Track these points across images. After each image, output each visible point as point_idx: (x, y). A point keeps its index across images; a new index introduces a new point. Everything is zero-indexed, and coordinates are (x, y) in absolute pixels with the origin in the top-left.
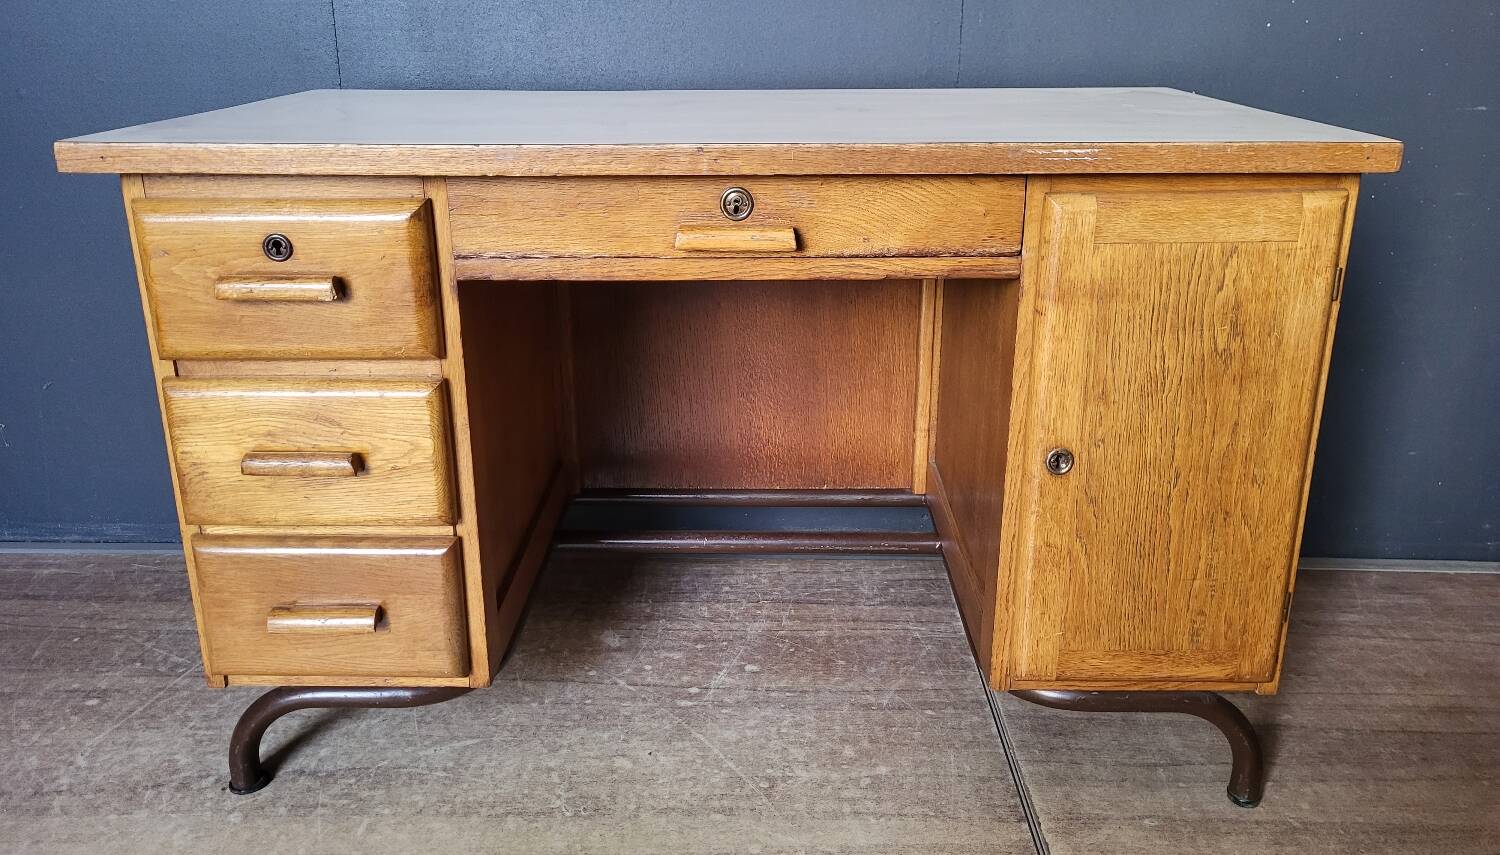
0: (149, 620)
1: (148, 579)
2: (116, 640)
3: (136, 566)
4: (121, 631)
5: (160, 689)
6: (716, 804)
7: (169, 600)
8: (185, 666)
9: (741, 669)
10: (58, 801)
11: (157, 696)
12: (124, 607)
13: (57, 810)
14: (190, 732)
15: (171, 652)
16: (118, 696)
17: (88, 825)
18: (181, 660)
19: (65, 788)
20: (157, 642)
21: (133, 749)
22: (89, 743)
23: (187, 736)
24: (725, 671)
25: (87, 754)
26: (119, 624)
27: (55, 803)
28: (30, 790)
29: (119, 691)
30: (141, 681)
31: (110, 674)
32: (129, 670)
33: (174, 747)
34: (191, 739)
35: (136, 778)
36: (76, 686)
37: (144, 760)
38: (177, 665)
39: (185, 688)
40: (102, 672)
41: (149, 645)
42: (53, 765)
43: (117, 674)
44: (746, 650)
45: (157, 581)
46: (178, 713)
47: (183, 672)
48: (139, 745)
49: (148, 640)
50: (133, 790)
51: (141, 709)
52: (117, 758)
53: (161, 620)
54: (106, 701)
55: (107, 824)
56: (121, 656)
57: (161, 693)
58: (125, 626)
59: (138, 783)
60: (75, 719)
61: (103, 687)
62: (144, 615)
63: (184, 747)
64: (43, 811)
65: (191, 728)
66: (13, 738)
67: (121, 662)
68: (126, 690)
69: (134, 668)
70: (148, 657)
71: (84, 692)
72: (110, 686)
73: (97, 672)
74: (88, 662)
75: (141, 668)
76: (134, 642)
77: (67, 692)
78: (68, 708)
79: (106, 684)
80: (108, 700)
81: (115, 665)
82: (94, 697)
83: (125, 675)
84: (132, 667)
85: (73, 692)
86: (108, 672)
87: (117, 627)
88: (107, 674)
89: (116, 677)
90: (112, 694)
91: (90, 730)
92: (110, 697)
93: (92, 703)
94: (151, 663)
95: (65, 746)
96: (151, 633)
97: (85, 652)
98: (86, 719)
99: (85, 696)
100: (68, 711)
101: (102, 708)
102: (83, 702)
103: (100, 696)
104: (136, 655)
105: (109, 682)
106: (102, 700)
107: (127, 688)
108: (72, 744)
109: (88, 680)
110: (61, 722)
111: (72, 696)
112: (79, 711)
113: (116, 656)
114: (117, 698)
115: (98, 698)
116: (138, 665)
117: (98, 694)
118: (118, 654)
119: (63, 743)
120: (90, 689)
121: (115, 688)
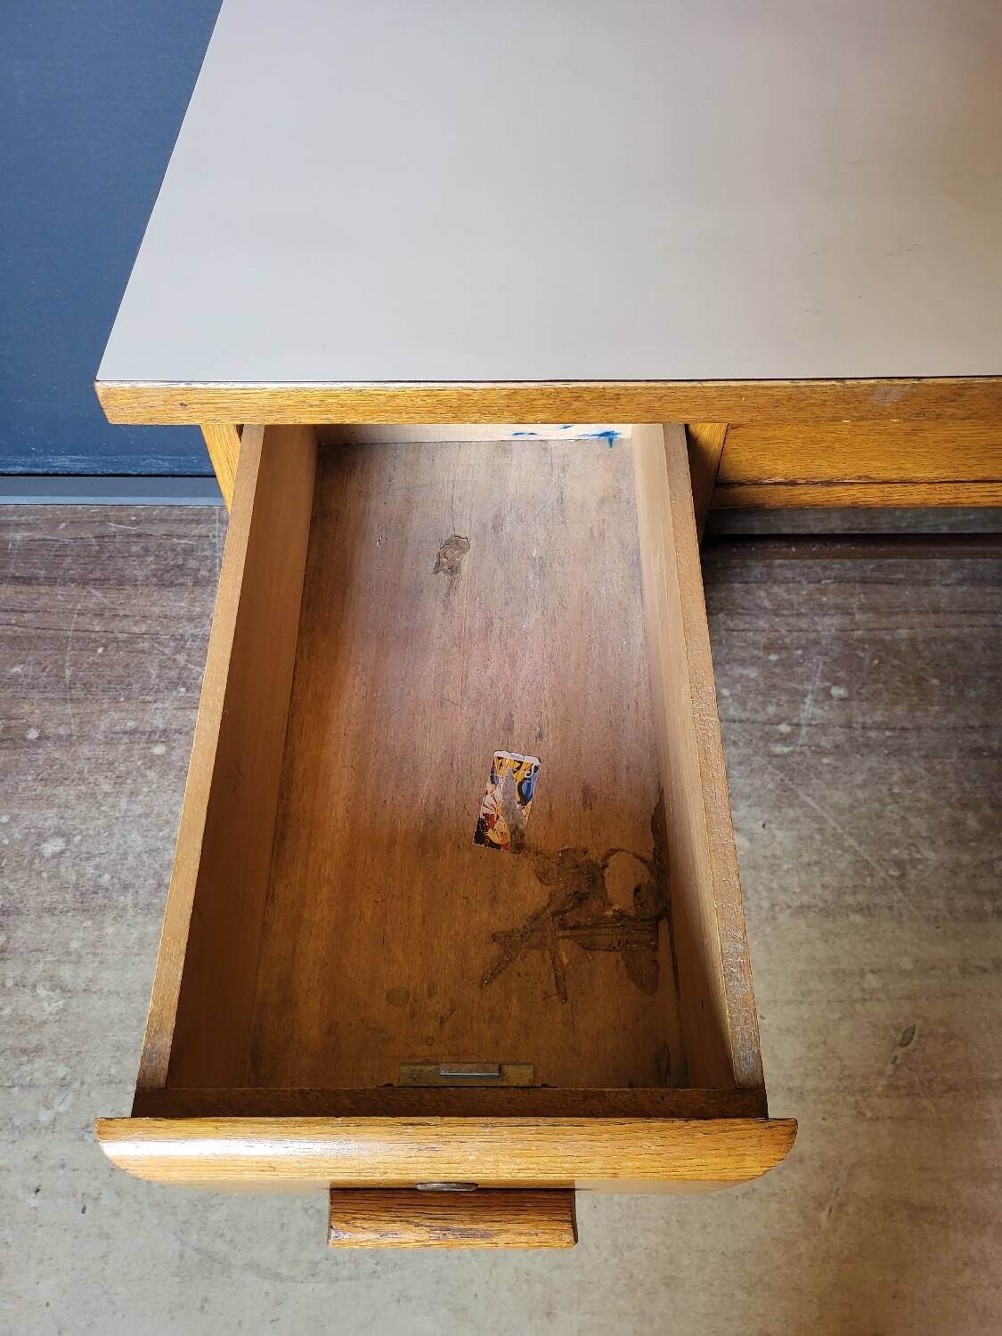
0: (165, 617)
1: (134, 549)
2: (143, 652)
3: (113, 527)
4: (142, 636)
6: (850, 899)
7: (172, 584)
9: (827, 692)
12: (129, 597)
20: (188, 655)
24: (810, 697)
26: (136, 623)
28: (152, 881)
29: (178, 731)
31: (159, 705)
32: (175, 698)
36: (131, 724)
40: (149, 702)
41: (181, 658)
42: (159, 844)
43: (167, 705)
44: (825, 663)
45: (146, 550)
49: (177, 650)
53: (178, 618)
54: (173, 748)
56: (159, 676)
58: (144, 629)
60: (151, 774)
61: (161, 727)
62: (156, 610)
66: (101, 805)
67: (162, 685)
68: (186, 729)
69: (180, 694)
70: (188, 677)
71: (143, 733)
72: (166, 724)
73: (145, 702)
74: (128, 685)
75: (189, 695)
76: (164, 654)
77: (125, 733)
78: (137, 757)
79: (161, 720)
80: (174, 745)
81: (158, 691)
82: (157, 741)
83: (175, 706)
84: (177, 693)
85: (132, 732)
86: (155, 702)
87: (135, 629)
88: (156, 705)
89: (167, 709)
90: (175, 737)
91: (174, 791)
92: (174, 741)
93: (159, 750)
94: (195, 688)
95: (158, 815)
96: (176, 639)
97: (119, 671)
98: (163, 775)
99: (148, 739)
100: (139, 763)
101: (174, 758)
102: (150, 748)
103: (163, 740)
104: (173, 674)
105: (163, 717)
106: (168, 746)
107: (186, 726)
108: (166, 813)
109: (140, 715)
110: (139, 780)
111: (133, 740)
112: (151, 762)
113: (153, 677)
114: (182, 742)
115: (162, 742)
116: (183, 690)
117: (160, 737)
118: (154, 673)
119: (155, 812)
120: (148, 729)
121: (174, 727)
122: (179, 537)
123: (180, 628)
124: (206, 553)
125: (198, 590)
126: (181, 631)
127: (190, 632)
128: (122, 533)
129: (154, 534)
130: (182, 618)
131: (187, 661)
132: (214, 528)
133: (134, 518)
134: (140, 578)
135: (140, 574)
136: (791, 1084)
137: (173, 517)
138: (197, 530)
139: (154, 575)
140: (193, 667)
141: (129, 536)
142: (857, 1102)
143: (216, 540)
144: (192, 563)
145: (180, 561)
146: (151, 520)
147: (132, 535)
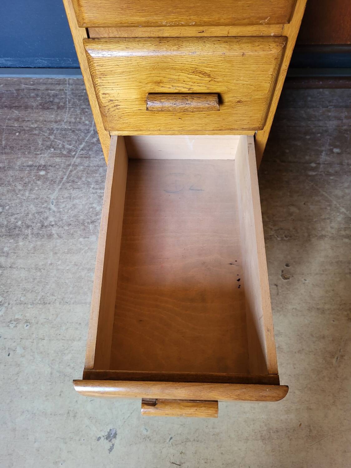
0: (45, 121)
1: (32, 95)
2: (35, 134)
3: (23, 86)
4: (35, 128)
5: (69, 165)
6: (343, 233)
7: (48, 108)
8: (74, 151)
9: (331, 151)
10: (54, 230)
11: (69, 170)
12: (30, 113)
13: (56, 236)
14: (94, 191)
15: (64, 142)
16: (53, 169)
17: (73, 244)
18: (70, 147)
19: (53, 223)
20: (55, 136)
21: (73, 201)
22: (52, 197)
23: (93, 193)
24: (324, 153)
25: (54, 204)
26: (33, 123)
27: (54, 232)
28: (39, 224)
29: (51, 166)
30: (58, 160)
31: (42, 155)
32: (49, 153)
33: (91, 200)
34: (96, 195)
35: (82, 217)
36: (30, 163)
37: (81, 207)
38: (70, 151)
39: (80, 164)
40: (38, 154)
41: (52, 137)
42: (42, 210)
43: (46, 155)
44: (330, 139)
45: (37, 95)
46: (84, 179)
47: (75, 155)
48: (74, 198)
49: (50, 134)
50: (83, 224)
51: (65, 177)
52: (69, 206)
53: (51, 122)
54: (48, 172)
55: (81, 243)
56: (42, 144)
57: (71, 167)
58: (36, 126)
59: (84, 220)
60: (39, 182)
61: (43, 164)
62: (41, 118)
63: (95, 200)
64: (50, 236)
65: (93, 188)
66: (17, 194)
67: (44, 148)
68: (54, 165)
69: (51, 151)
70: (55, 145)
71: (36, 166)
72: (46, 163)
73: (36, 154)
74: (29, 148)
75: (55, 151)
76: (44, 135)
77: (28, 166)
78: (33, 176)
79: (43, 161)
80: (49, 171)
81: (42, 150)
82: (42, 170)
83: (49, 156)
84: (50, 151)
85: (31, 166)
86: (41, 154)
87: (32, 126)
88: (41, 156)
89: (46, 157)
90: (49, 168)
91: (49, 189)
92: (49, 170)
93: (42, 173)
94: (58, 149)
95: (42, 198)
96: (50, 130)
97: (25, 142)
98: (44, 183)
99: (37, 169)
100: (34, 178)
101: (48, 176)
102: (38, 172)
103: (44, 169)
104: (49, 143)
105: (44, 160)
106: (46, 171)
107: (54, 164)
108: (45, 198)
109: (34, 159)
110: (34, 184)
111: (31, 169)
112: (39, 178)
113: (40, 144)
114: (52, 170)
115: (44, 170)
116: (53, 150)
117: (43, 168)
118: (40, 143)
119: (41, 197)
120: (38, 164)
121: (49, 164)
122: (51, 90)
123: (51, 125)
124: (62, 96)
125: (59, 111)
126: (52, 127)
127: (56, 127)
128: (27, 88)
129: (40, 89)
130: (53, 122)
131: (54, 138)
132: (66, 87)
133: (32, 83)
134: (35, 106)
135: (34, 104)
136: (319, 307)
137: (49, 82)
138: (58, 87)
139: (40, 105)
140: (57, 140)
141: (30, 89)
142: (348, 314)
143: (67, 91)
144: (57, 100)
145: (52, 99)
146: (39, 84)
147: (31, 89)
